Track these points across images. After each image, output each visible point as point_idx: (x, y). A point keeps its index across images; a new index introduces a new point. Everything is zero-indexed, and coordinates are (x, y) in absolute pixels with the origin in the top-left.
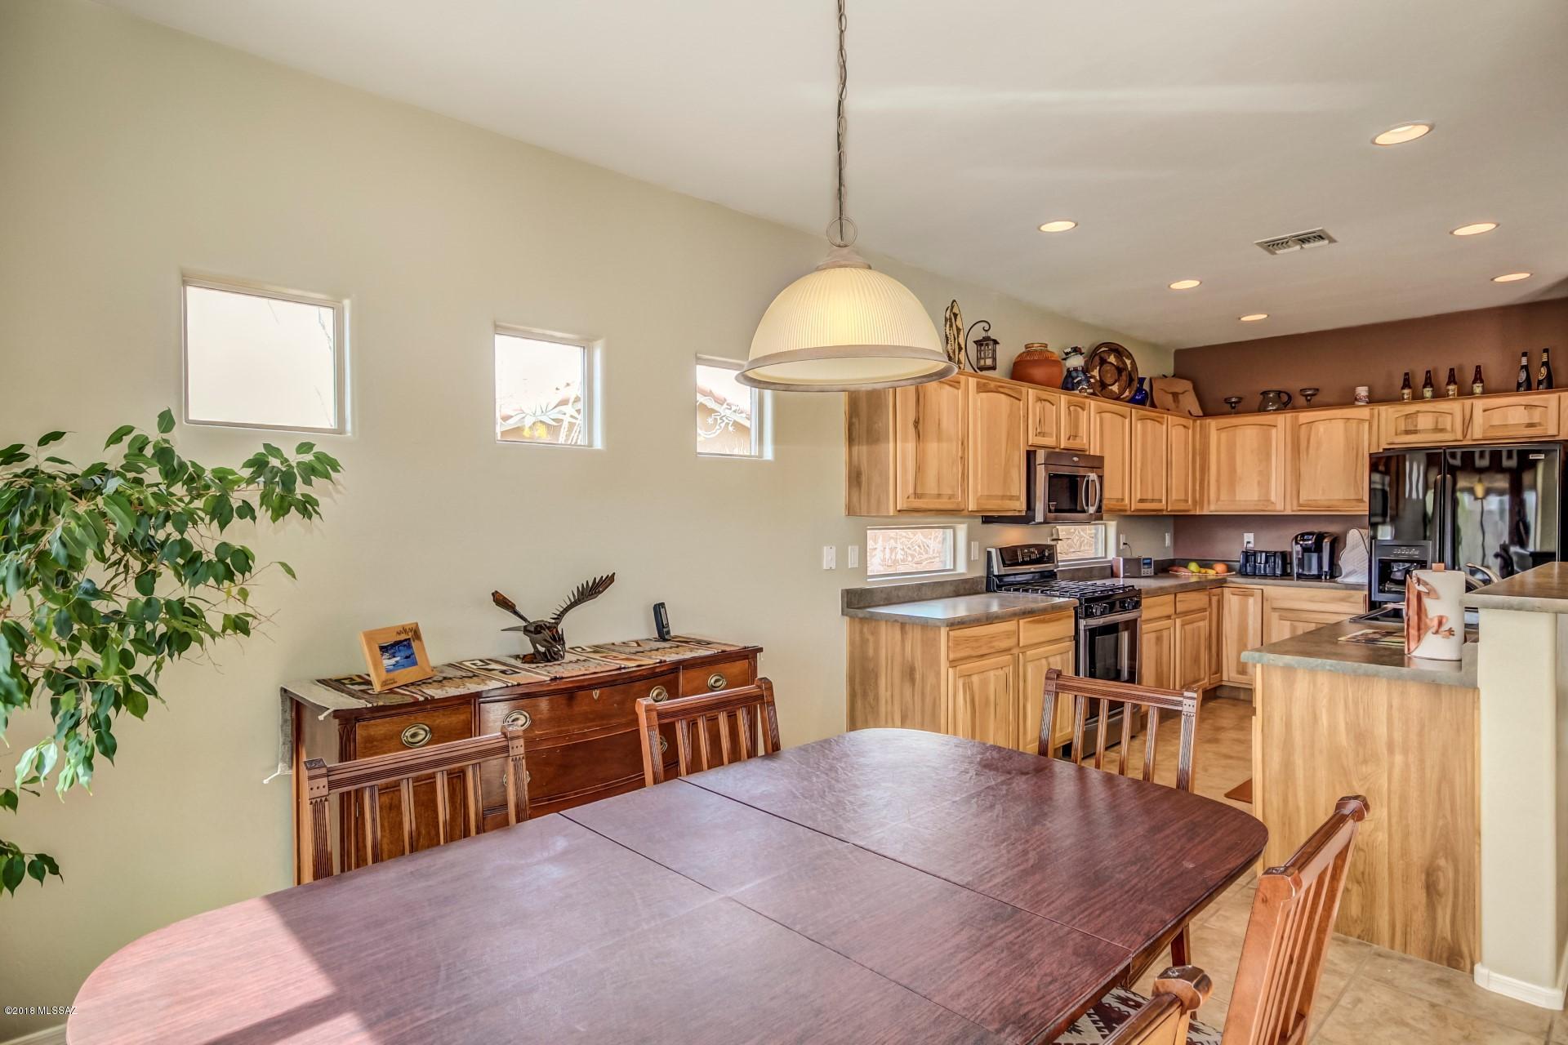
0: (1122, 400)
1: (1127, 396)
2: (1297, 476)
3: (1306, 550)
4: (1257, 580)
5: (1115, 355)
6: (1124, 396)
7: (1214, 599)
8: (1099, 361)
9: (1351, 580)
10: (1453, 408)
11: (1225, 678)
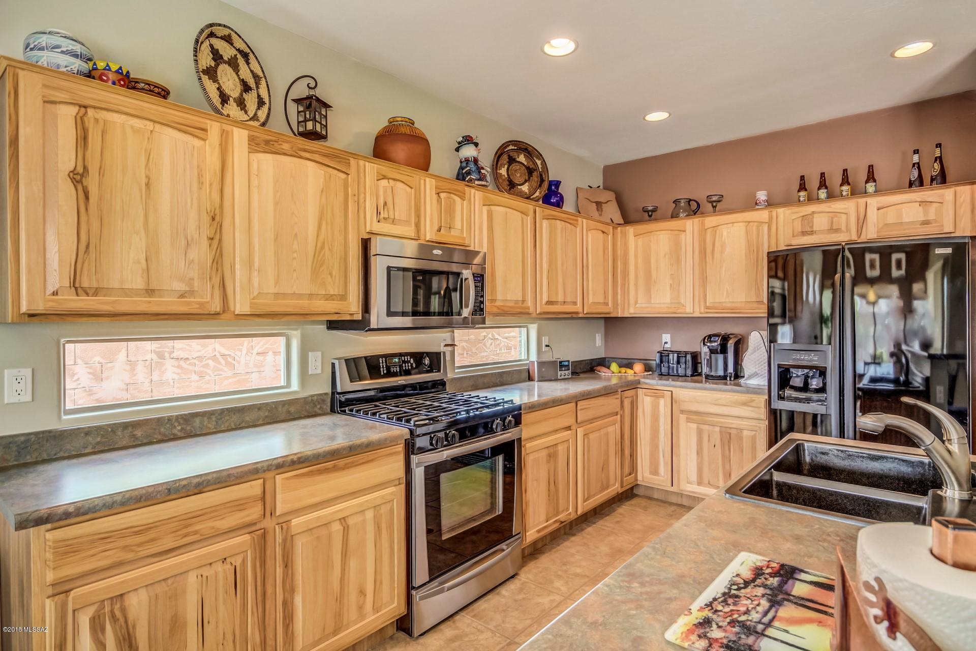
0: (532, 199)
1: (537, 197)
2: (704, 280)
3: (713, 351)
4: (670, 382)
5: (525, 155)
6: (534, 196)
7: (627, 403)
8: (507, 160)
9: (753, 382)
10: (847, 208)
11: (640, 478)
